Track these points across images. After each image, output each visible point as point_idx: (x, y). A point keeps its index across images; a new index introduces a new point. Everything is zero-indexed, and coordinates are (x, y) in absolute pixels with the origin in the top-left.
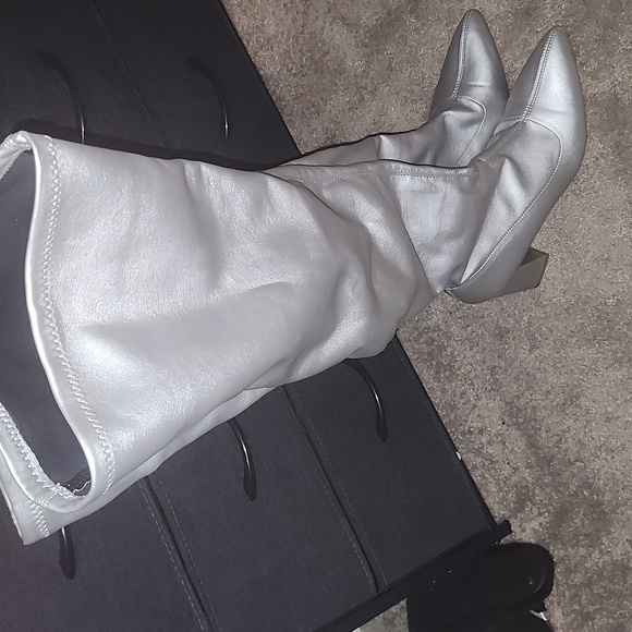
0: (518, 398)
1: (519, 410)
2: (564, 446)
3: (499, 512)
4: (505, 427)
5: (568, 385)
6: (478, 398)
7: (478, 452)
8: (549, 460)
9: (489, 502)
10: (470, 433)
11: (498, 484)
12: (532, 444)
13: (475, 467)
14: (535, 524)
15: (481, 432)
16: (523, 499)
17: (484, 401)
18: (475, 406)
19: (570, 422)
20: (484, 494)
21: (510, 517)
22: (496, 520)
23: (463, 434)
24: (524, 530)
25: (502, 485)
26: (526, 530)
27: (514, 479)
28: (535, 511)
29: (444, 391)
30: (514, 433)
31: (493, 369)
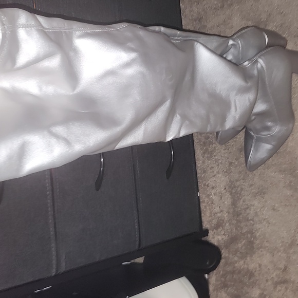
0: (237, 181)
1: (235, 187)
2: (248, 211)
3: (206, 225)
4: (225, 191)
5: (262, 186)
6: (218, 173)
7: (208, 196)
8: (238, 214)
9: (203, 219)
10: (208, 186)
11: (211, 213)
12: (234, 204)
13: (204, 202)
14: (220, 238)
15: (213, 188)
16: (218, 225)
17: (220, 175)
18: (215, 176)
19: (256, 203)
20: (203, 215)
21: (210, 229)
22: (204, 228)
23: (205, 185)
25: (213, 214)
26: (215, 238)
27: (219, 215)
28: (223, 233)
29: (204, 162)
30: (228, 195)
31: (231, 164)
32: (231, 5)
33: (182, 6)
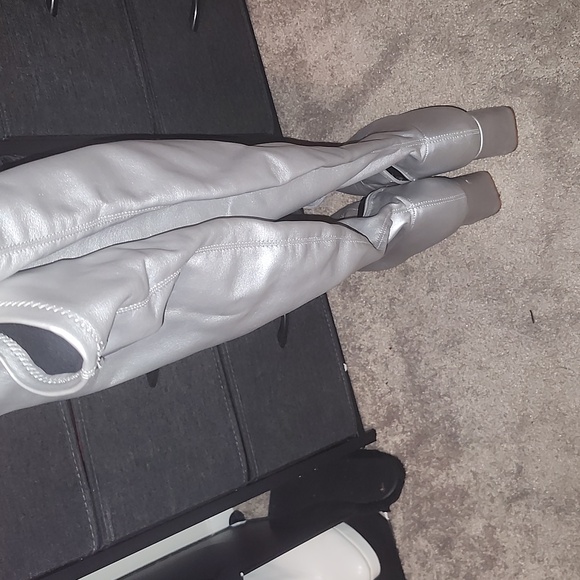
0: (408, 329)
1: (407, 341)
2: (436, 379)
3: (369, 422)
4: (391, 352)
5: (453, 330)
6: (374, 321)
7: (363, 368)
8: (422, 389)
9: (363, 411)
10: (360, 349)
11: (374, 397)
12: (411, 372)
13: (357, 379)
14: (397, 439)
15: (369, 351)
16: (392, 416)
17: (378, 325)
18: (369, 328)
19: (447, 362)
20: (360, 404)
21: (378, 428)
22: (365, 427)
23: (354, 348)
24: (386, 442)
25: (378, 400)
26: (389, 442)
27: (389, 397)
28: (401, 429)
29: (345, 307)
30: (398, 358)
31: (392, 300)
32: (341, 18)
33: (258, 34)
